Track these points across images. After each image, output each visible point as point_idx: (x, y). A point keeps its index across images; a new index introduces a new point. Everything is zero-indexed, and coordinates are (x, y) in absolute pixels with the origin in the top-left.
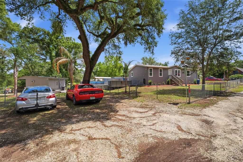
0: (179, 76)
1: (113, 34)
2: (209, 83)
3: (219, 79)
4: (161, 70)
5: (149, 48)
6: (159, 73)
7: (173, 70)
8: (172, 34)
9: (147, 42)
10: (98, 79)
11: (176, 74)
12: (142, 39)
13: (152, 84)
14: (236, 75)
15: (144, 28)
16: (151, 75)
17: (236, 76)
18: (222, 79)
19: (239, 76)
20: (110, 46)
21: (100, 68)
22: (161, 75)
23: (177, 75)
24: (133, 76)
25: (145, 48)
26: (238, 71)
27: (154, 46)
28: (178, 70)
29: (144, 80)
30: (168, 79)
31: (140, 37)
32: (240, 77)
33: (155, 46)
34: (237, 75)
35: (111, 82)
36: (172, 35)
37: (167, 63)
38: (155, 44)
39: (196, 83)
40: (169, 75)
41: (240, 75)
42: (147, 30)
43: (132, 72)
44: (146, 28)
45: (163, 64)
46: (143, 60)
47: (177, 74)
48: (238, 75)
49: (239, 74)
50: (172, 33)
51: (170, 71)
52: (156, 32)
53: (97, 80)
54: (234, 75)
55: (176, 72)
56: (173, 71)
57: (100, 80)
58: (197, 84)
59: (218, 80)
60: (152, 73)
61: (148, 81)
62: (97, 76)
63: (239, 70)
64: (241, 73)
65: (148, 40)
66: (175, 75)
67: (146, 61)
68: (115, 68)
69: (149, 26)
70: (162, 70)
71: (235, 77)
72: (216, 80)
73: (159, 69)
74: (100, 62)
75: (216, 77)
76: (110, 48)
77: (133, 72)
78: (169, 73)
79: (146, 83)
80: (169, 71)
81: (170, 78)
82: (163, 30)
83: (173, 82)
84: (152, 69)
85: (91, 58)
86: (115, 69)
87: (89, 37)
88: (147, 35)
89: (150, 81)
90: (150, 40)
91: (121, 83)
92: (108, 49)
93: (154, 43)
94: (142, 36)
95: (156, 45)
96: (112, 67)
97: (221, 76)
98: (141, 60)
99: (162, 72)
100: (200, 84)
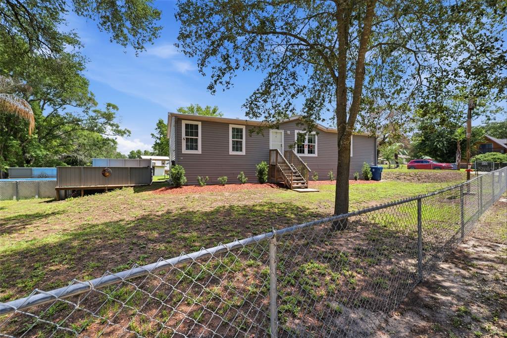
0: (310, 152)
2: (409, 178)
3: (444, 165)
4: (238, 133)
6: (231, 139)
7: (289, 132)
11: (301, 149)
14: (487, 154)
16: (192, 146)
17: (488, 156)
18: (452, 165)
19: (495, 157)
22: (237, 148)
23: (303, 153)
26: (493, 145)
32: (498, 159)
34: (490, 153)
40: (271, 148)
41: (500, 155)
47: (306, 147)
48: (494, 155)
49: (495, 153)
51: (279, 134)
54: (481, 155)
58: (373, 179)
59: (441, 168)
63: (495, 143)
64: (499, 149)
66: (296, 151)
70: (242, 132)
71: (485, 159)
72: (435, 167)
73: (231, 126)
75: (436, 160)
78: (271, 143)
80: (271, 135)
81: (271, 161)
84: (197, 126)
97: (449, 157)
99: (242, 139)
100: (381, 181)
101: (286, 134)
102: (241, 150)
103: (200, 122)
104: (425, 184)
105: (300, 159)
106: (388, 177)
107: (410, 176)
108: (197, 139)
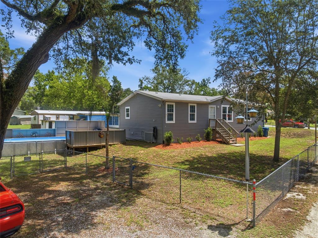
0: (230, 119)
1: (73, 17)
5: (166, 57)
6: (189, 113)
7: (218, 107)
8: (217, 31)
9: (162, 44)
10: (44, 117)
11: (224, 117)
12: (150, 34)
13: (172, 140)
15: (155, 11)
16: (170, 119)
20: (71, 43)
21: (51, 87)
22: (192, 119)
23: (226, 120)
24: (129, 118)
25: (156, 55)
27: (177, 54)
28: (228, 106)
29: (155, 130)
30: (207, 129)
31: (146, 30)
33: (181, 55)
35: (73, 135)
36: (218, 33)
37: (206, 82)
38: (179, 51)
39: (262, 134)
40: (209, 118)
42: (162, 15)
43: (126, 108)
44: (160, 11)
45: (199, 83)
46: (156, 73)
47: (227, 116)
50: (216, 29)
51: (213, 108)
52: (183, 25)
53: (41, 118)
55: (224, 111)
56: (218, 110)
57: (50, 118)
58: (263, 136)
60: (172, 114)
61: (163, 135)
62: (41, 109)
65: (164, 39)
66: (222, 119)
67: (162, 74)
68: (90, 88)
69: (167, 7)
70: (195, 108)
73: (189, 105)
74: (51, 71)
76: (69, 49)
77: (129, 108)
78: (209, 114)
79: (159, 137)
80: (210, 109)
81: (212, 124)
82: (198, 24)
83: (217, 136)
84: (173, 106)
85: (7, 83)
86: (90, 92)
87: (8, 16)
88: (163, 26)
89: (167, 134)
90: (169, 39)
91: (100, 136)
92: (64, 51)
93: (177, 47)
94: (150, 28)
95: (182, 53)
96: (83, 85)
98: (152, 72)
99: (195, 112)
100: (268, 137)
101: (217, 108)
102: (194, 120)
103: (174, 103)
104: (293, 139)
105: (228, 124)
106: (271, 134)
107: (285, 134)
108: (173, 114)
